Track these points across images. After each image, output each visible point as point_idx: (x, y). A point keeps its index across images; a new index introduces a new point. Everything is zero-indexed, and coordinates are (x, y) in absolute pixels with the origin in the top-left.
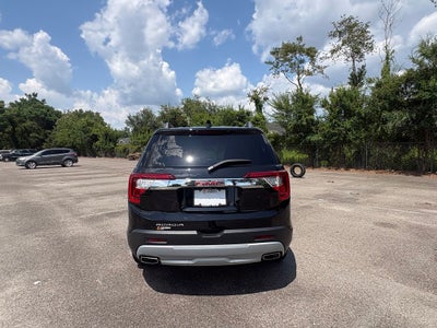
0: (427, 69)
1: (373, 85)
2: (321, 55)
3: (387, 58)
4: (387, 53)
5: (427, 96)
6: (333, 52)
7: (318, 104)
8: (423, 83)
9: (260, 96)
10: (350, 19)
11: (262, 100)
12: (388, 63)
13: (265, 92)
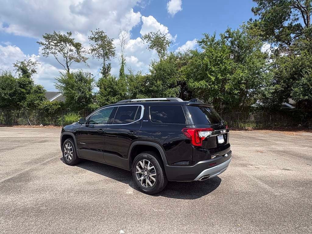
4: (123, 60)
6: (93, 50)
9: (28, 68)
10: (102, 32)
11: (30, 71)
12: (123, 66)
13: (33, 66)
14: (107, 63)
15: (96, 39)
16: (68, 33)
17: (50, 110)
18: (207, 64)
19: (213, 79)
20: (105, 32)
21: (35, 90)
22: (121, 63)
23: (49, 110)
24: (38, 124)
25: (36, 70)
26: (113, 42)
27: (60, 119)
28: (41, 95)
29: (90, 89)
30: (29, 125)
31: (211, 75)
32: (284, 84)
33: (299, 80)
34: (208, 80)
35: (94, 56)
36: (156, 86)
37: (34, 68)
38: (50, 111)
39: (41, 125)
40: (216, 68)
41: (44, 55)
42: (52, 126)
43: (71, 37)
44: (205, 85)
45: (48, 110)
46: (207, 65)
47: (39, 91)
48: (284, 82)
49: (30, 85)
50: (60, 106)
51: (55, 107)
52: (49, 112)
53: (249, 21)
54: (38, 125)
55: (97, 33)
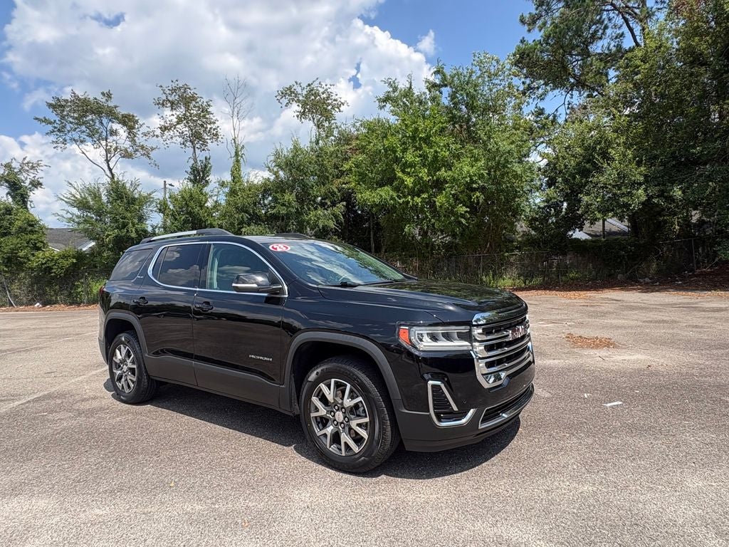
0: (282, 181)
1: (227, 190)
2: (144, 129)
3: (237, 154)
4: (237, 148)
5: (283, 211)
6: (164, 129)
7: (153, 207)
8: (279, 195)
9: (22, 177)
10: (186, 88)
11: (27, 184)
12: (238, 161)
13: (32, 171)
14: (201, 156)
15: (172, 103)
16: (103, 94)
17: (55, 270)
20: (191, 87)
21: (20, 228)
22: (233, 154)
23: (53, 271)
24: (31, 303)
25: (41, 181)
26: (210, 109)
27: (80, 290)
28: (34, 237)
29: (141, 219)
30: (11, 305)
35: (168, 142)
36: (283, 205)
37: (34, 177)
38: (55, 273)
39: (38, 304)
41: (55, 145)
42: (62, 305)
43: (111, 104)
45: (49, 269)
47: (30, 228)
49: (8, 217)
50: (75, 261)
51: (66, 263)
52: (53, 274)
54: (31, 305)
55: (174, 90)
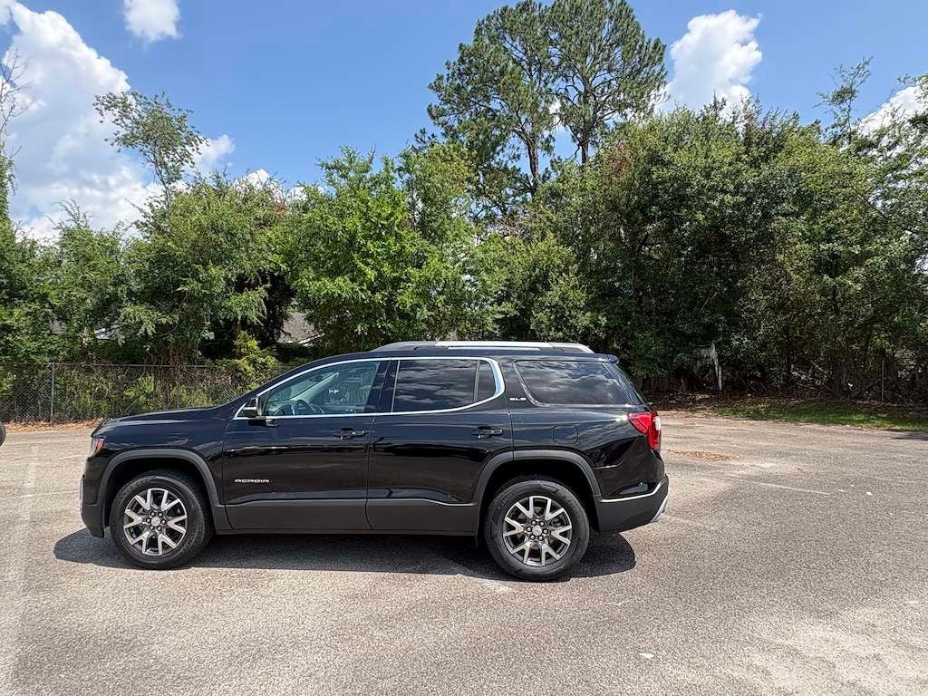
18: (356, 232)
19: (371, 274)
31: (367, 264)
32: (519, 303)
33: (542, 295)
34: (357, 276)
40: (378, 247)
44: (352, 289)
46: (353, 236)
48: (519, 298)
53: (419, 134)
